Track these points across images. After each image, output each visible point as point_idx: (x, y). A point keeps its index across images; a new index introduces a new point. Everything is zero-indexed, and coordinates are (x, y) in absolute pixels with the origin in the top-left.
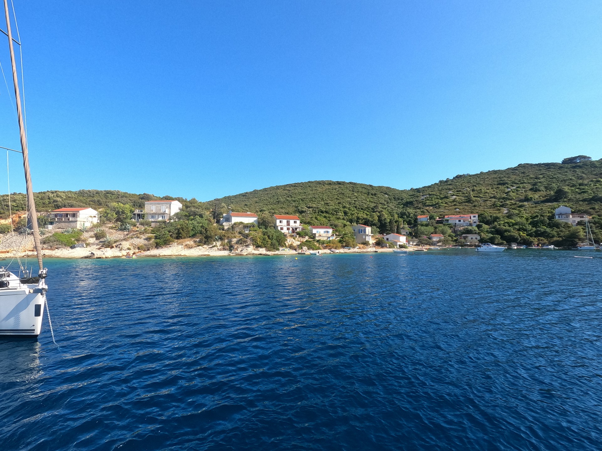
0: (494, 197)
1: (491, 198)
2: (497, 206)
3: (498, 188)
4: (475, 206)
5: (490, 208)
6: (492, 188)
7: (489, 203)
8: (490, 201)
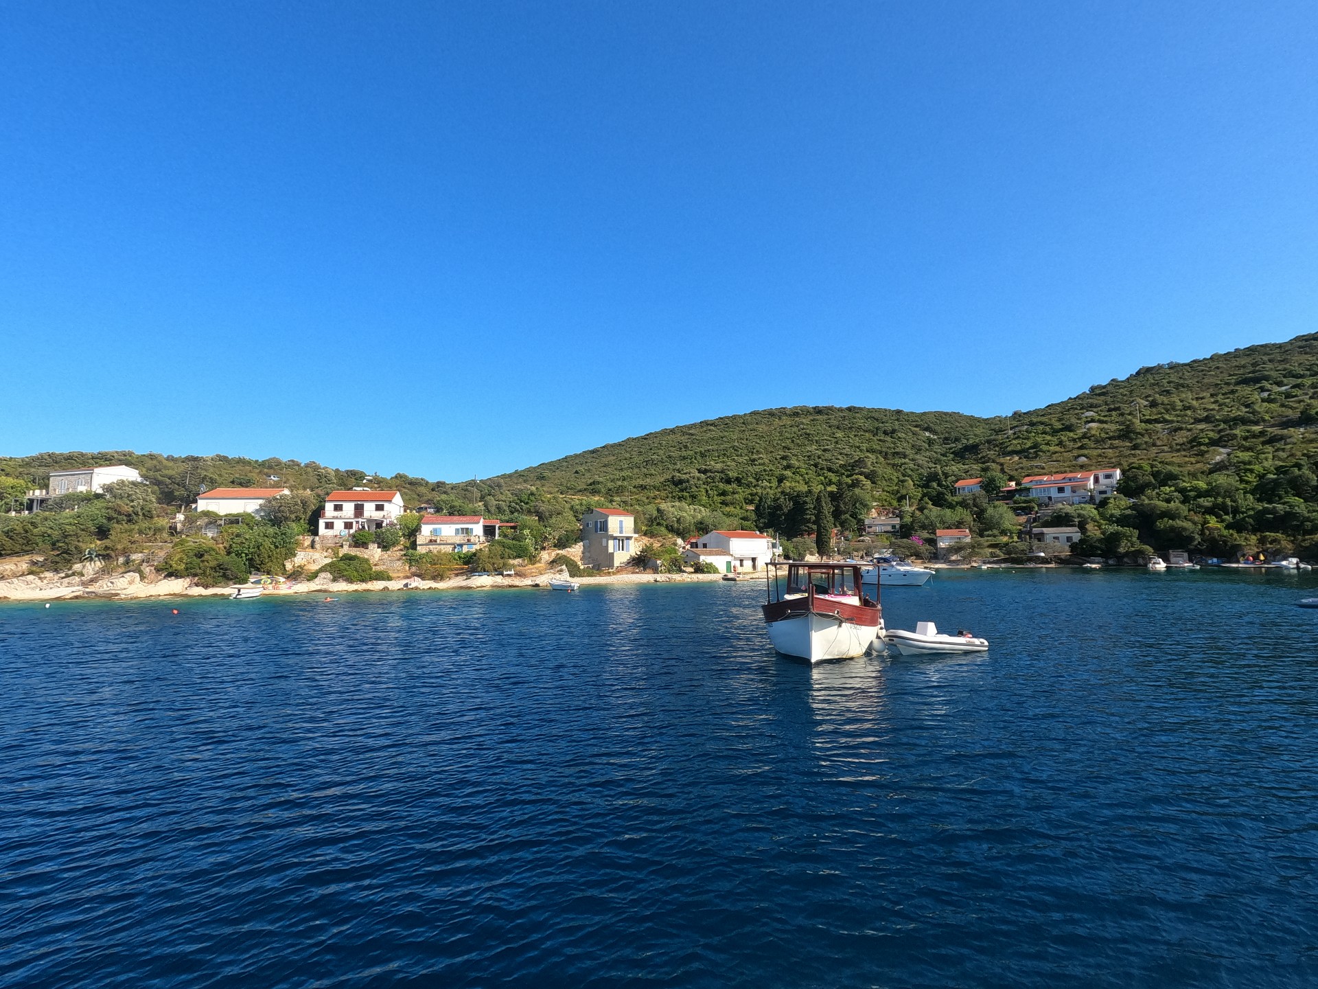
0: (1207, 420)
1: (1198, 421)
2: (1200, 444)
3: (1233, 392)
4: (1135, 447)
5: (1178, 451)
6: (1212, 395)
7: (1181, 437)
8: (1190, 430)
